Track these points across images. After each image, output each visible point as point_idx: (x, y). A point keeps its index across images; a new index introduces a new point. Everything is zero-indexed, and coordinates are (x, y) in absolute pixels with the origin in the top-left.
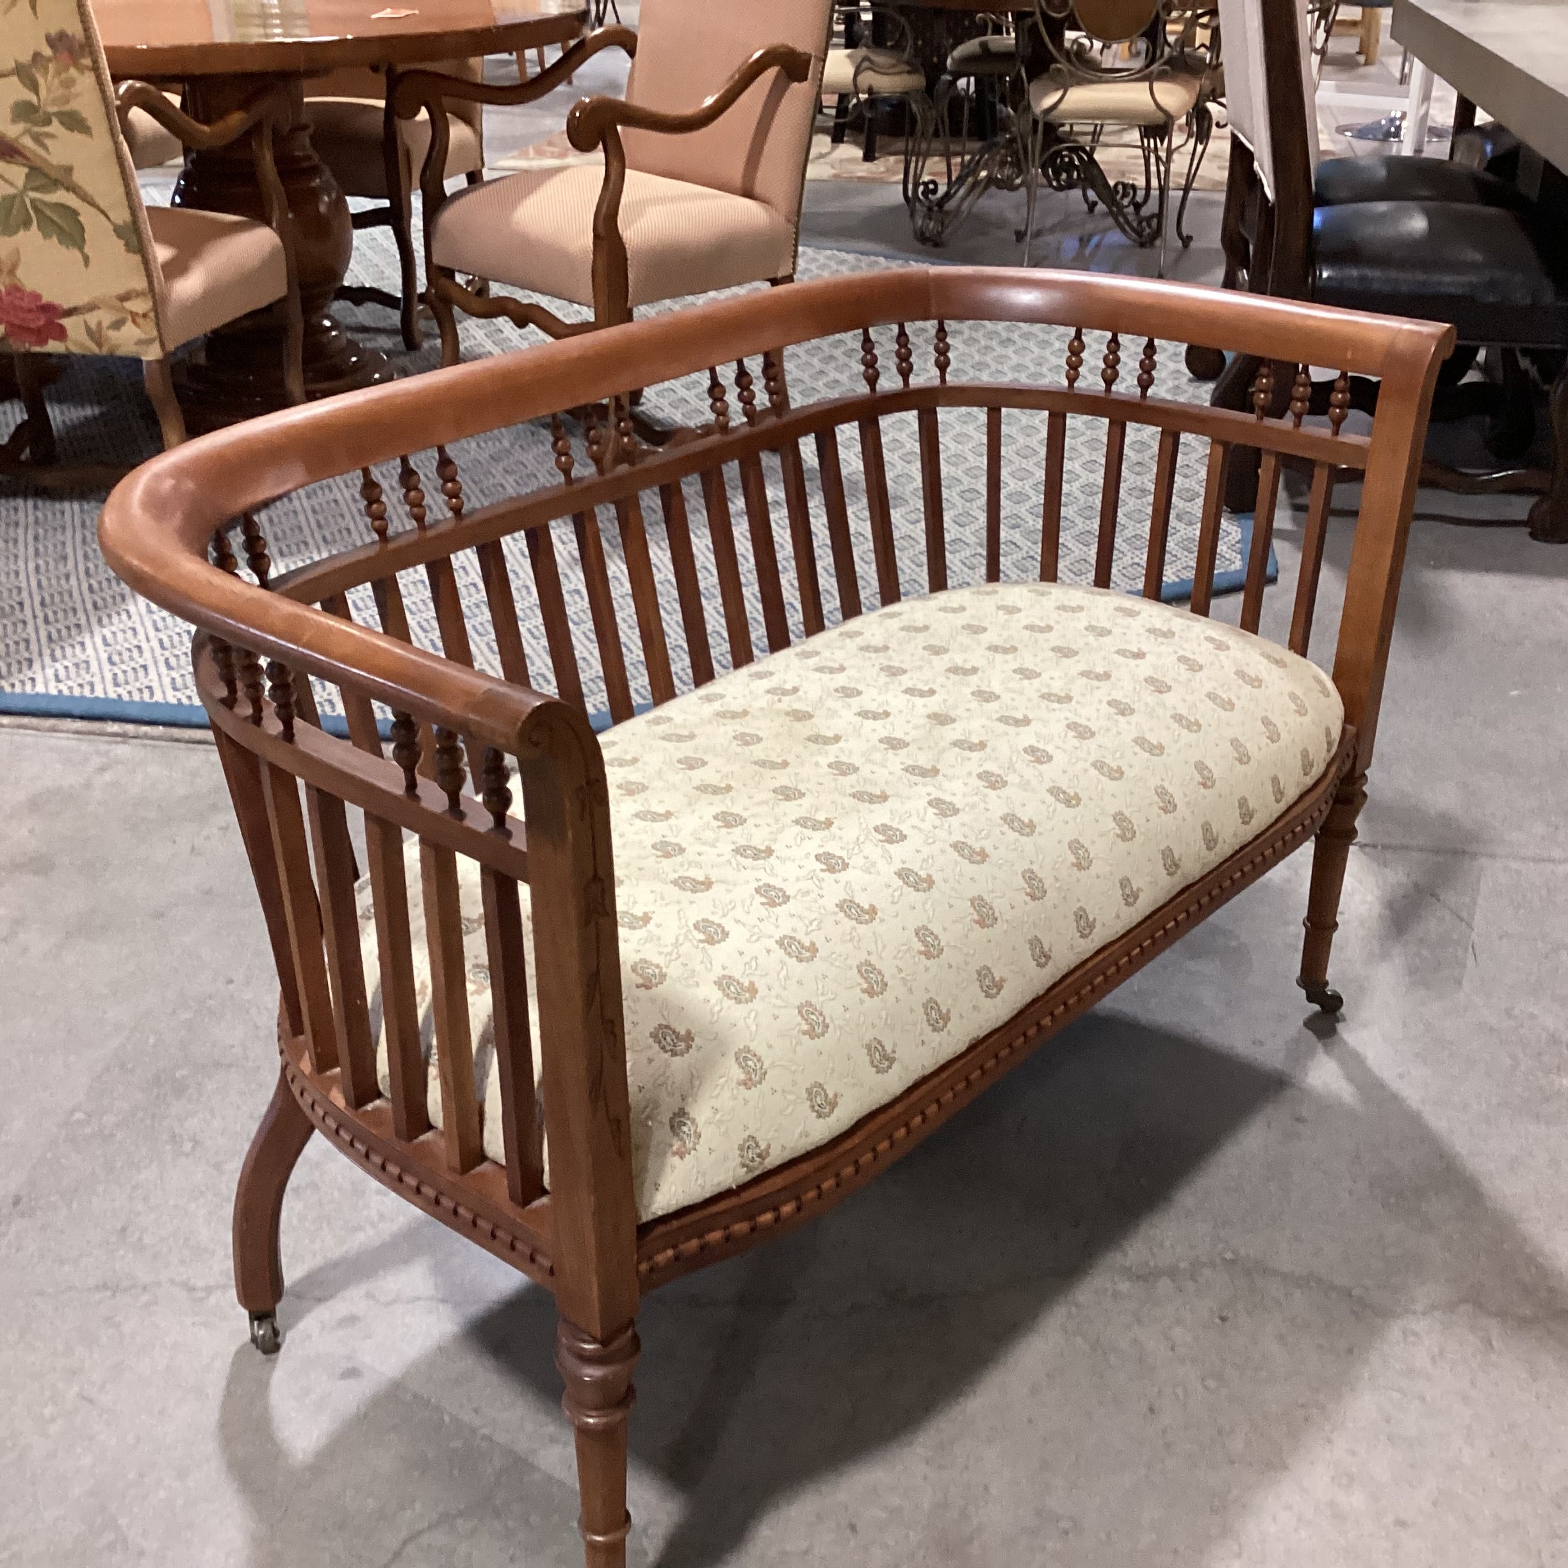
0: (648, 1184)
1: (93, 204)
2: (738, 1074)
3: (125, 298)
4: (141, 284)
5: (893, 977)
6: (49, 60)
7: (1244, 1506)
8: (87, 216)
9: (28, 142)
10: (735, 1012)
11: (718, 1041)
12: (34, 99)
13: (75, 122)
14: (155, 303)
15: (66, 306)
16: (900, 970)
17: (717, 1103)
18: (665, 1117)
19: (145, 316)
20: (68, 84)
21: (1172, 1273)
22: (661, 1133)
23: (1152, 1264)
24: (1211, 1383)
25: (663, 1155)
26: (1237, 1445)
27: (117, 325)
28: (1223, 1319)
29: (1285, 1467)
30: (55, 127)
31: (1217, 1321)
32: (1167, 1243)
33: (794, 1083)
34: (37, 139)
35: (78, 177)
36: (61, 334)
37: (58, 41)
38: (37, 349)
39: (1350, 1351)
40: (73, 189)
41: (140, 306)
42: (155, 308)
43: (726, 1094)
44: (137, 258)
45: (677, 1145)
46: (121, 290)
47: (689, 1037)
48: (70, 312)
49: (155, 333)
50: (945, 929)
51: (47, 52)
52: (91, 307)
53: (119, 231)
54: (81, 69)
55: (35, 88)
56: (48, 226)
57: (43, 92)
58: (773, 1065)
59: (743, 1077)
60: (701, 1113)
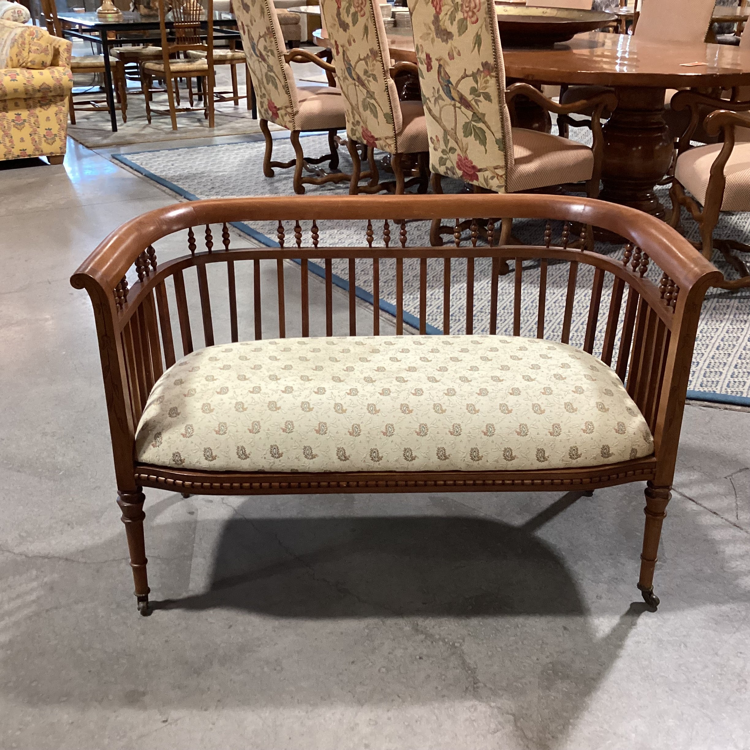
0: (142, 450)
1: (490, 130)
2: (183, 431)
3: (496, 168)
4: (502, 163)
5: (264, 430)
6: (481, 72)
7: (332, 704)
8: (488, 134)
9: (473, 103)
10: (200, 413)
11: (185, 419)
12: (476, 86)
13: (487, 97)
14: (506, 172)
15: (479, 167)
16: (269, 430)
17: (171, 436)
18: (155, 432)
19: (501, 176)
20: (486, 82)
21: (429, 636)
22: (151, 437)
23: (428, 629)
24: (384, 670)
25: (149, 443)
26: (359, 689)
27: (492, 178)
28: (420, 658)
29: (362, 706)
30: (481, 98)
31: (418, 657)
32: (442, 628)
33: (201, 444)
34: (476, 101)
35: (486, 119)
36: (477, 179)
37: (485, 65)
38: (470, 183)
39: (443, 696)
40: (485, 123)
41: (501, 172)
42: (506, 174)
43: (176, 434)
44: (502, 153)
45: (154, 443)
46: (495, 164)
47: (178, 414)
48: (480, 170)
49: (504, 184)
50: (300, 426)
51: (481, 69)
52: (486, 170)
53: (497, 141)
54: (491, 77)
55: (477, 82)
56: (477, 137)
57: (479, 84)
58: (196, 435)
59: (184, 433)
60: (165, 436)
